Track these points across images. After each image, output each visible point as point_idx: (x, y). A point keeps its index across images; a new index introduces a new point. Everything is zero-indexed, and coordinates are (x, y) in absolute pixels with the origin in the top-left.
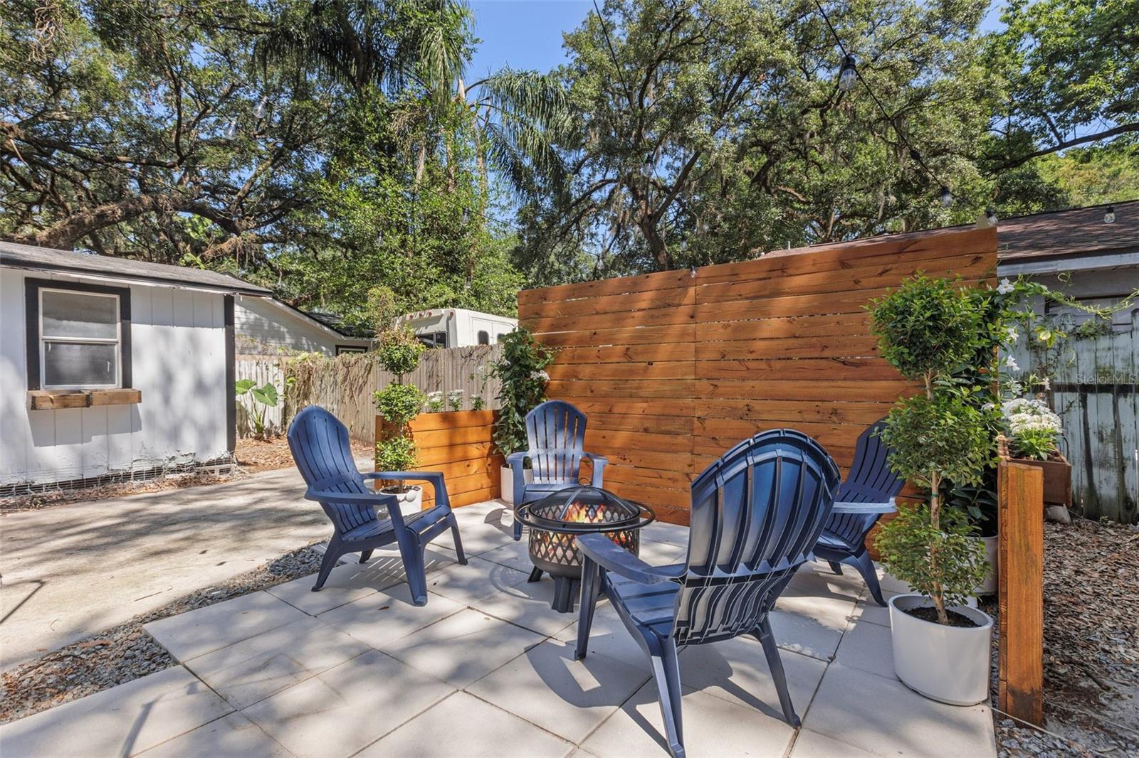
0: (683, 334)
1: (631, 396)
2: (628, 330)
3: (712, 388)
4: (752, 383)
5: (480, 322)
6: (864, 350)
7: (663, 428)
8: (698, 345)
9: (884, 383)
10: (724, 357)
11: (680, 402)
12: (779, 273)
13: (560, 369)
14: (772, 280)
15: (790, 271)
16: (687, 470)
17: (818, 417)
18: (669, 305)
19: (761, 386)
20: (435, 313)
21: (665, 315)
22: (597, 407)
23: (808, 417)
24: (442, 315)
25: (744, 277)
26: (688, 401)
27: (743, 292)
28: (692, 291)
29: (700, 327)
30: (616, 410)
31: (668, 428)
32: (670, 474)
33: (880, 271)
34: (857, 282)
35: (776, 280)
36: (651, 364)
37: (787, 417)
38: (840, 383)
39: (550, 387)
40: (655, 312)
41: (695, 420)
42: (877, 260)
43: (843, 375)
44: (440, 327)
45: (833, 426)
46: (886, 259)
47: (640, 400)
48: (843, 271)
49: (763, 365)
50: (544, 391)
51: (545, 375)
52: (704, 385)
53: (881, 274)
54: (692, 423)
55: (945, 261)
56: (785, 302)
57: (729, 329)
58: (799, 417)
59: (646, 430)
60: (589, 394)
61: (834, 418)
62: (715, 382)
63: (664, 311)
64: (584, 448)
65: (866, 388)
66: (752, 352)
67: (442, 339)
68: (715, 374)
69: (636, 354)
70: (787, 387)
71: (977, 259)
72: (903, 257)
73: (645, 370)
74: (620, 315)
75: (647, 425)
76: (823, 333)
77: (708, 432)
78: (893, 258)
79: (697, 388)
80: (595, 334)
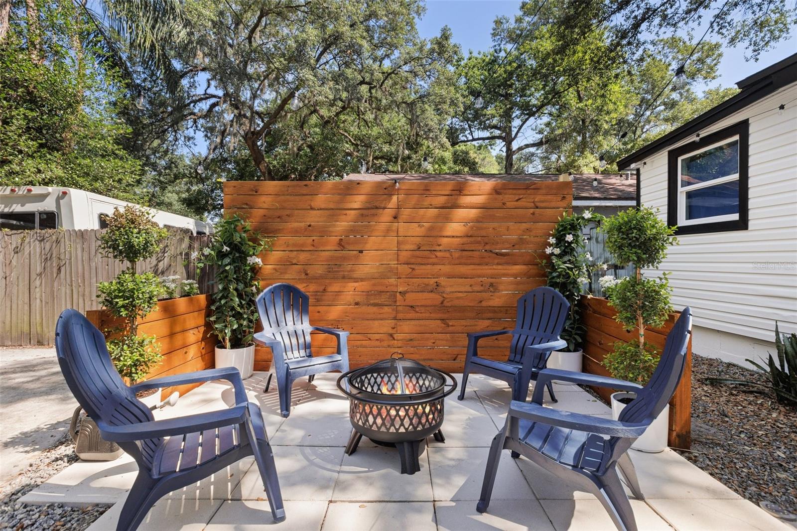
0: (388, 230)
1: (344, 278)
2: (342, 224)
3: (411, 270)
4: (439, 267)
5: (101, 204)
6: (508, 246)
7: (372, 302)
8: (400, 239)
9: (518, 267)
10: (419, 248)
11: (386, 281)
12: (457, 192)
13: (275, 255)
14: (453, 197)
15: (465, 192)
16: (391, 331)
17: (482, 288)
18: (377, 208)
19: (446, 269)
20: (37, 190)
21: (374, 215)
22: (312, 288)
23: (476, 288)
24: (48, 194)
25: (434, 192)
26: (392, 281)
27: (433, 203)
28: (395, 198)
29: (402, 226)
30: (330, 289)
31: (376, 301)
32: (377, 336)
33: (517, 198)
34: (504, 204)
35: (456, 197)
36: (361, 252)
37: (463, 289)
38: (494, 267)
39: (263, 271)
40: (365, 212)
41: (398, 294)
42: (515, 191)
43: (496, 261)
44: (49, 205)
45: (491, 294)
46: (520, 192)
47: (352, 280)
48: (497, 196)
49: (447, 255)
50: (255, 274)
51: (258, 260)
52: (404, 269)
53: (517, 200)
54: (395, 296)
55: (549, 197)
56: (461, 213)
57: (423, 228)
58: (470, 289)
59: (357, 304)
60: (303, 276)
61: (491, 289)
62: (412, 266)
63: (373, 211)
64: (311, 322)
65: (509, 270)
66: (439, 245)
67: (49, 220)
68: (413, 260)
69: (348, 244)
70: (463, 269)
71: (564, 198)
72: (529, 192)
73: (357, 257)
74: (335, 212)
75: (358, 299)
76: (485, 234)
77: (408, 303)
78: (524, 191)
79: (400, 271)
80: (310, 226)
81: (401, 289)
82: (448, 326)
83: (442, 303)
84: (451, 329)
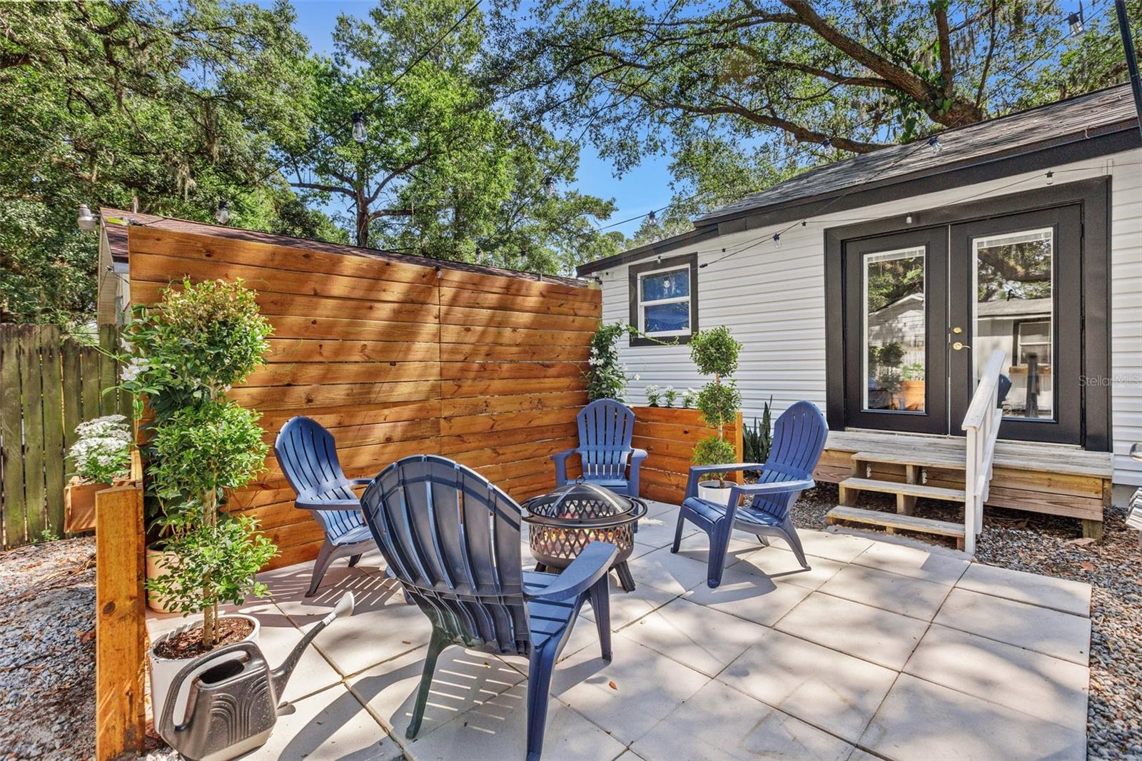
3: (456, 388)
4: (488, 382)
7: (409, 435)
8: (444, 346)
9: (563, 379)
10: (466, 359)
17: (531, 406)
22: (329, 421)
23: (526, 406)
28: (435, 290)
36: (394, 364)
37: (512, 408)
41: (442, 420)
45: (540, 411)
52: (449, 387)
54: (439, 424)
58: (520, 408)
62: (458, 383)
68: (459, 375)
69: (375, 352)
70: (512, 384)
77: (456, 430)
78: (564, 296)
79: (444, 388)
80: (314, 322)
81: (446, 414)
82: (499, 455)
83: (492, 427)
84: (502, 457)
